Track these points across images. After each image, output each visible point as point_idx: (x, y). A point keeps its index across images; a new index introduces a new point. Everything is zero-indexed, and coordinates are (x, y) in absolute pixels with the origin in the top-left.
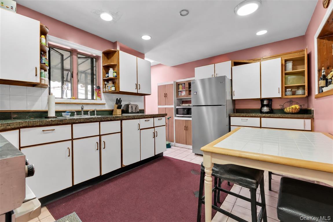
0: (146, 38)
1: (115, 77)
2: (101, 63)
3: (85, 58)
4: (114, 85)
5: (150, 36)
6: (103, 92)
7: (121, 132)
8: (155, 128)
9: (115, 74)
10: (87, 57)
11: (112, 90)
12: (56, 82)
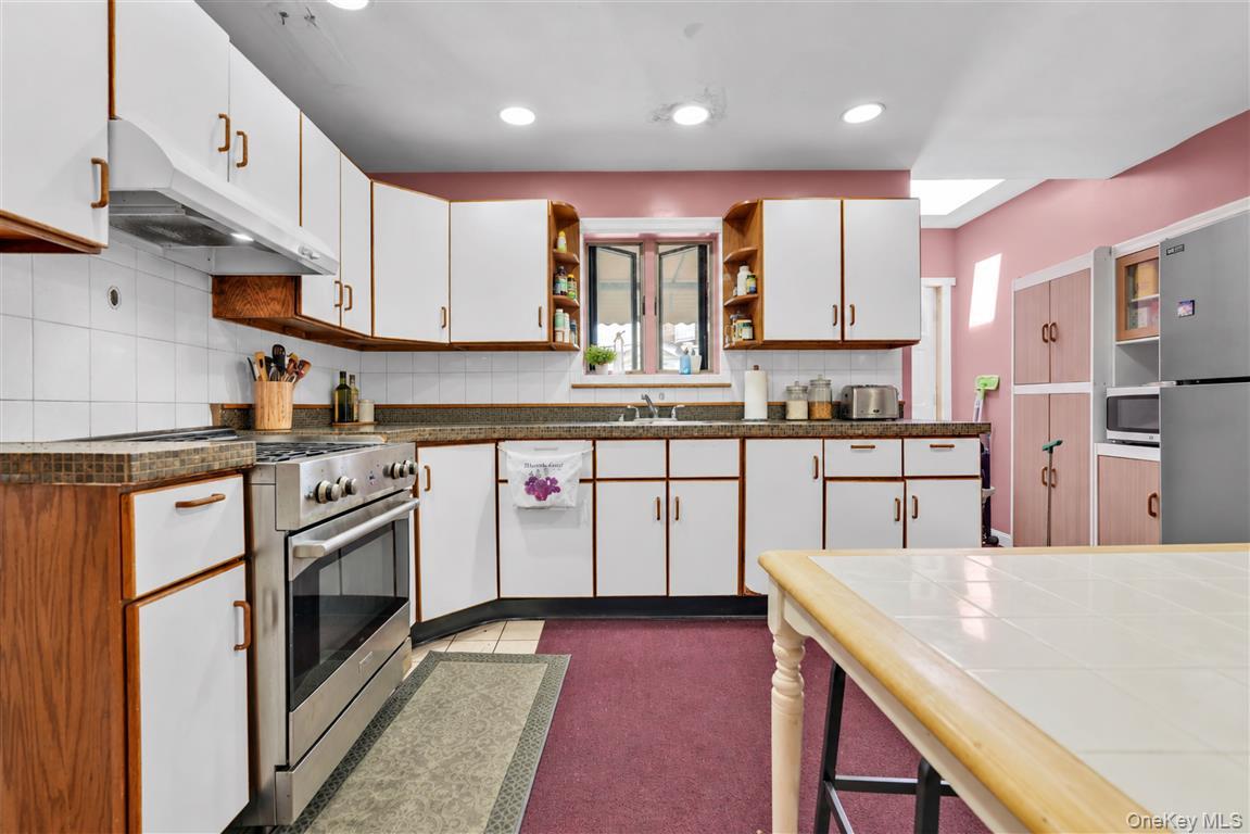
0: (863, 114)
1: (750, 293)
2: (719, 259)
3: (682, 249)
4: (749, 321)
5: (880, 104)
6: (725, 349)
7: (742, 479)
8: (908, 481)
9: (752, 283)
10: (686, 243)
11: (744, 337)
12: (615, 328)
